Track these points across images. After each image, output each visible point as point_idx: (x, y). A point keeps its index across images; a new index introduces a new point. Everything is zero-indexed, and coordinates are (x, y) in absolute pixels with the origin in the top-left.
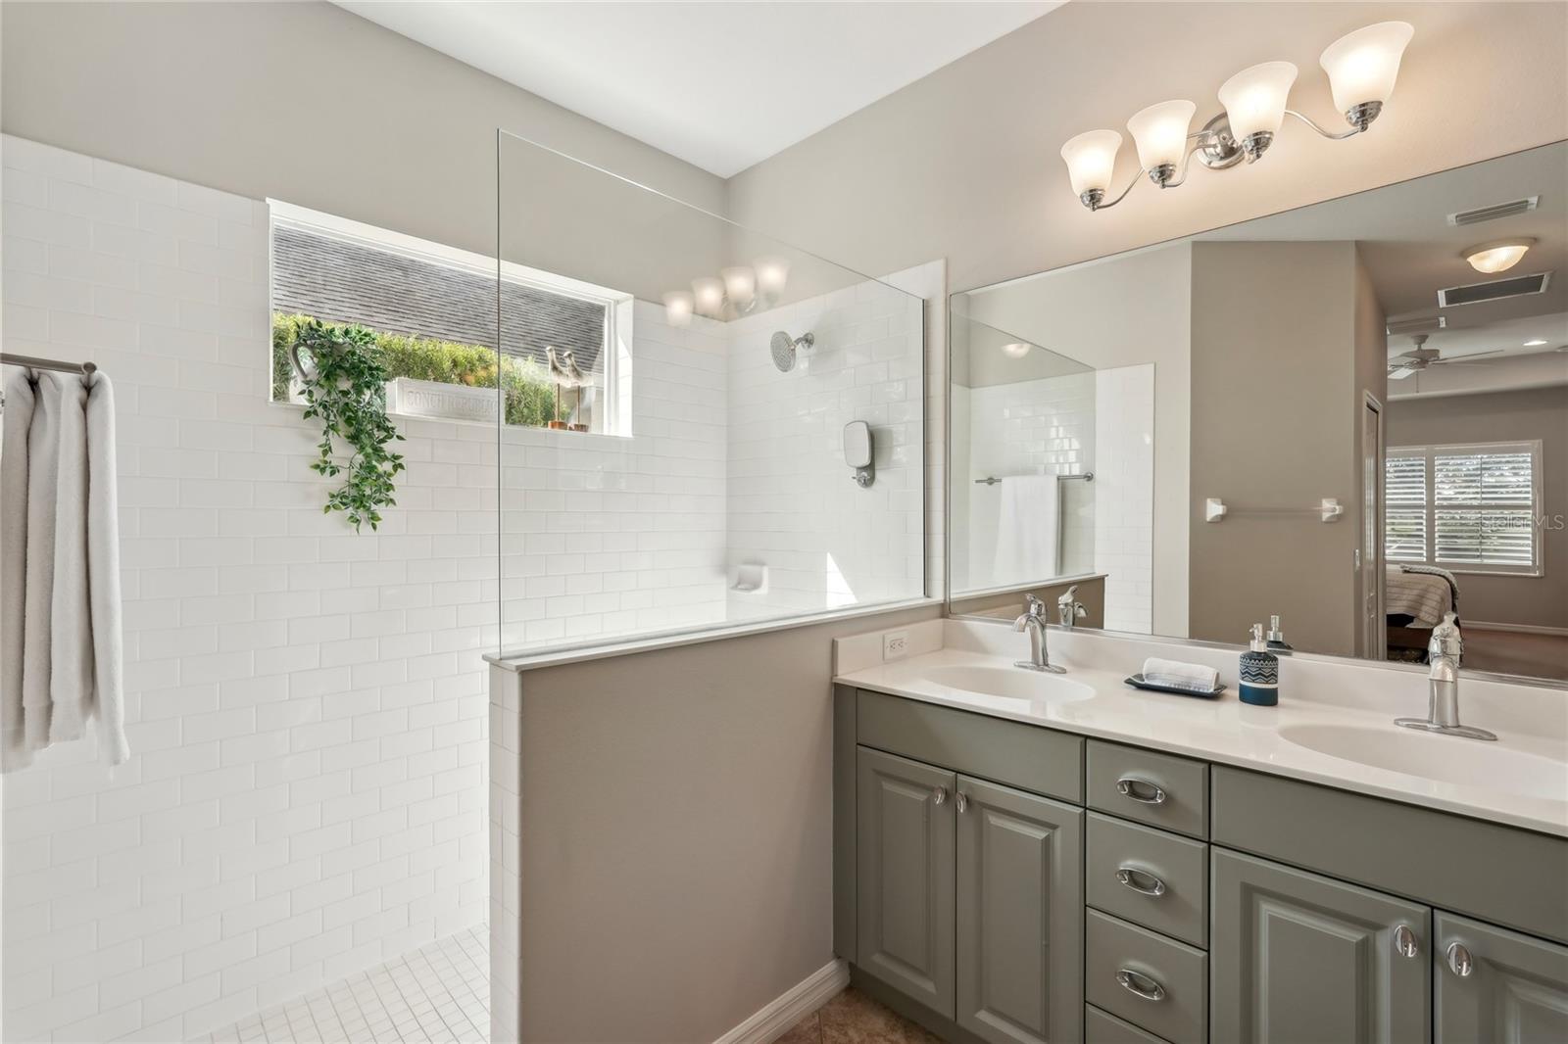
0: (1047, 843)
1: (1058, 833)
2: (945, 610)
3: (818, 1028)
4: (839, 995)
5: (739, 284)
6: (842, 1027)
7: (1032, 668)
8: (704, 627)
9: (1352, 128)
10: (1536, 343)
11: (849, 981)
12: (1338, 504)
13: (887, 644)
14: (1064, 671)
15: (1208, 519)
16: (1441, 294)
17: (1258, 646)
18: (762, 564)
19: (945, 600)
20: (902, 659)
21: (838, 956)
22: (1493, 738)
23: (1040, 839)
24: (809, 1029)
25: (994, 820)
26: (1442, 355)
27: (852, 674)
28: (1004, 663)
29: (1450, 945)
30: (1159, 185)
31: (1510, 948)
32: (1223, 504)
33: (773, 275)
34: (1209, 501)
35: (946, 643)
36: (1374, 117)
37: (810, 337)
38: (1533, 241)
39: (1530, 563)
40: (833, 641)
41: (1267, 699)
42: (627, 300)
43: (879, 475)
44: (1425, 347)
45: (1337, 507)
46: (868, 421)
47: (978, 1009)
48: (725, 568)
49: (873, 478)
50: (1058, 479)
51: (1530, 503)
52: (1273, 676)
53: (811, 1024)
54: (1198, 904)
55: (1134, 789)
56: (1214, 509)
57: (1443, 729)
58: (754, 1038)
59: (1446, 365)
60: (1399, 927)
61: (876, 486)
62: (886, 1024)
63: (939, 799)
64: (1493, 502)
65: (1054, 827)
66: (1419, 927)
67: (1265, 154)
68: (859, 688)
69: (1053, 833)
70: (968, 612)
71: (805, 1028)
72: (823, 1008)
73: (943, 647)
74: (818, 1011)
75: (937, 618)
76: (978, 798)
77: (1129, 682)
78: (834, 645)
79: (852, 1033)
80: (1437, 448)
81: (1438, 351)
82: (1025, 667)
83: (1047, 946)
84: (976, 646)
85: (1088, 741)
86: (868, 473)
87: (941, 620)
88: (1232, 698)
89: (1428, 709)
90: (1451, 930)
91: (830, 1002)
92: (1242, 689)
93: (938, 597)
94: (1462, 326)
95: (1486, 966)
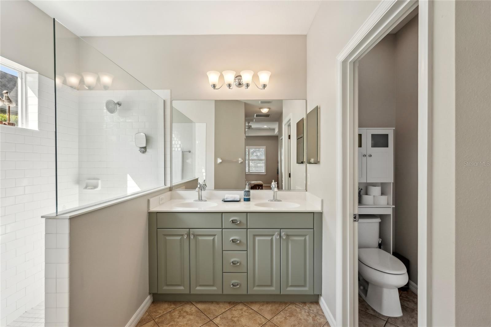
0: (214, 240)
1: (216, 237)
2: (171, 189)
3: (149, 315)
4: (151, 305)
5: (90, 79)
6: (156, 312)
7: (199, 201)
8: (115, 199)
9: (262, 88)
10: (265, 126)
11: (152, 300)
12: (242, 159)
13: (160, 199)
14: (206, 201)
15: (218, 163)
16: (255, 115)
17: (247, 189)
18: (98, 179)
19: (171, 186)
20: (163, 203)
21: (150, 294)
22: (281, 201)
23: (212, 239)
24: (146, 316)
25: (200, 238)
26: (252, 127)
27: (154, 208)
28: (191, 201)
29: (283, 234)
30: (228, 88)
31: (290, 232)
32: (221, 159)
33: (106, 79)
34: (218, 159)
35: (171, 198)
36: (266, 87)
37: (120, 103)
38: (269, 108)
39: (264, 172)
40: (148, 200)
41: (248, 200)
42: (36, 73)
43: (148, 150)
44: (249, 125)
45: (242, 160)
46: (146, 133)
47: (196, 287)
48: (78, 181)
49: (146, 151)
50: (182, 152)
51: (264, 159)
52: (249, 195)
53: (146, 315)
54: (245, 242)
55: (233, 222)
56: (219, 161)
57: (275, 201)
58: (132, 325)
59: (252, 129)
60: (277, 233)
61: (147, 153)
62: (168, 305)
63: (185, 237)
64: (260, 159)
65: (215, 235)
66: (279, 233)
67: (248, 88)
68: (157, 212)
69: (215, 237)
70: (177, 188)
71: (145, 317)
72: (148, 310)
73: (171, 199)
74: (147, 311)
75: (168, 191)
76: (196, 234)
77: (223, 201)
78: (149, 201)
79: (159, 311)
80: (250, 147)
81: (251, 126)
82: (197, 201)
83: (214, 264)
84: (181, 198)
85: (223, 213)
86: (144, 150)
87: (170, 192)
88: (242, 201)
89: (273, 198)
90: (283, 231)
91: (149, 308)
92: (244, 198)
93: (169, 185)
94: (257, 121)
95: (288, 236)
